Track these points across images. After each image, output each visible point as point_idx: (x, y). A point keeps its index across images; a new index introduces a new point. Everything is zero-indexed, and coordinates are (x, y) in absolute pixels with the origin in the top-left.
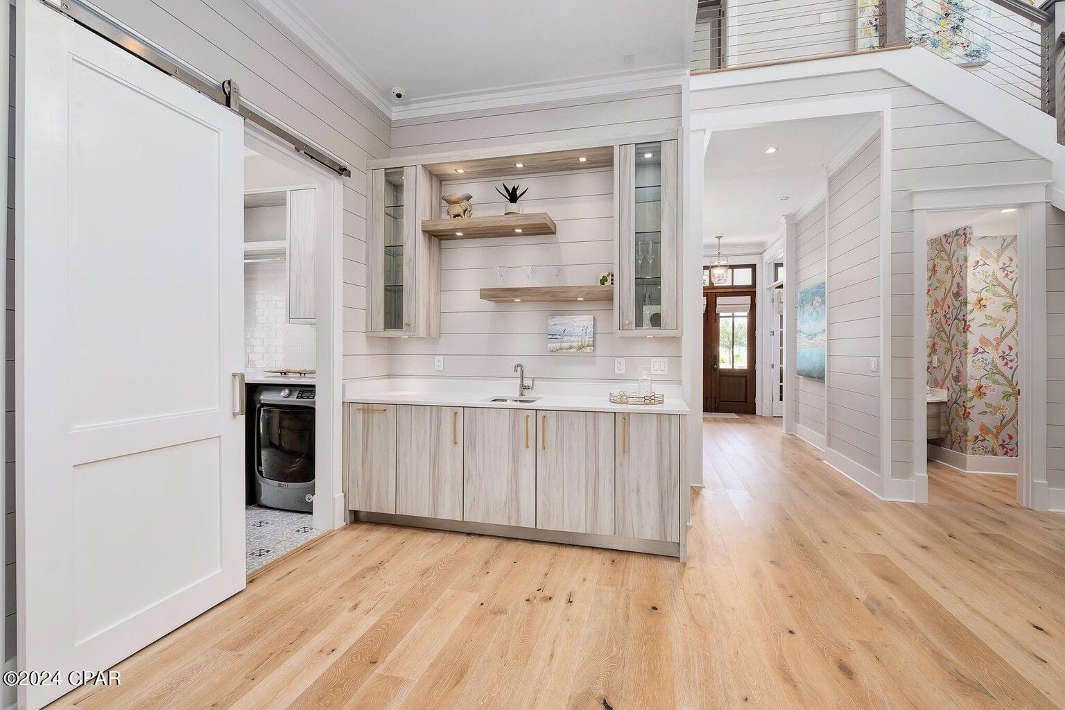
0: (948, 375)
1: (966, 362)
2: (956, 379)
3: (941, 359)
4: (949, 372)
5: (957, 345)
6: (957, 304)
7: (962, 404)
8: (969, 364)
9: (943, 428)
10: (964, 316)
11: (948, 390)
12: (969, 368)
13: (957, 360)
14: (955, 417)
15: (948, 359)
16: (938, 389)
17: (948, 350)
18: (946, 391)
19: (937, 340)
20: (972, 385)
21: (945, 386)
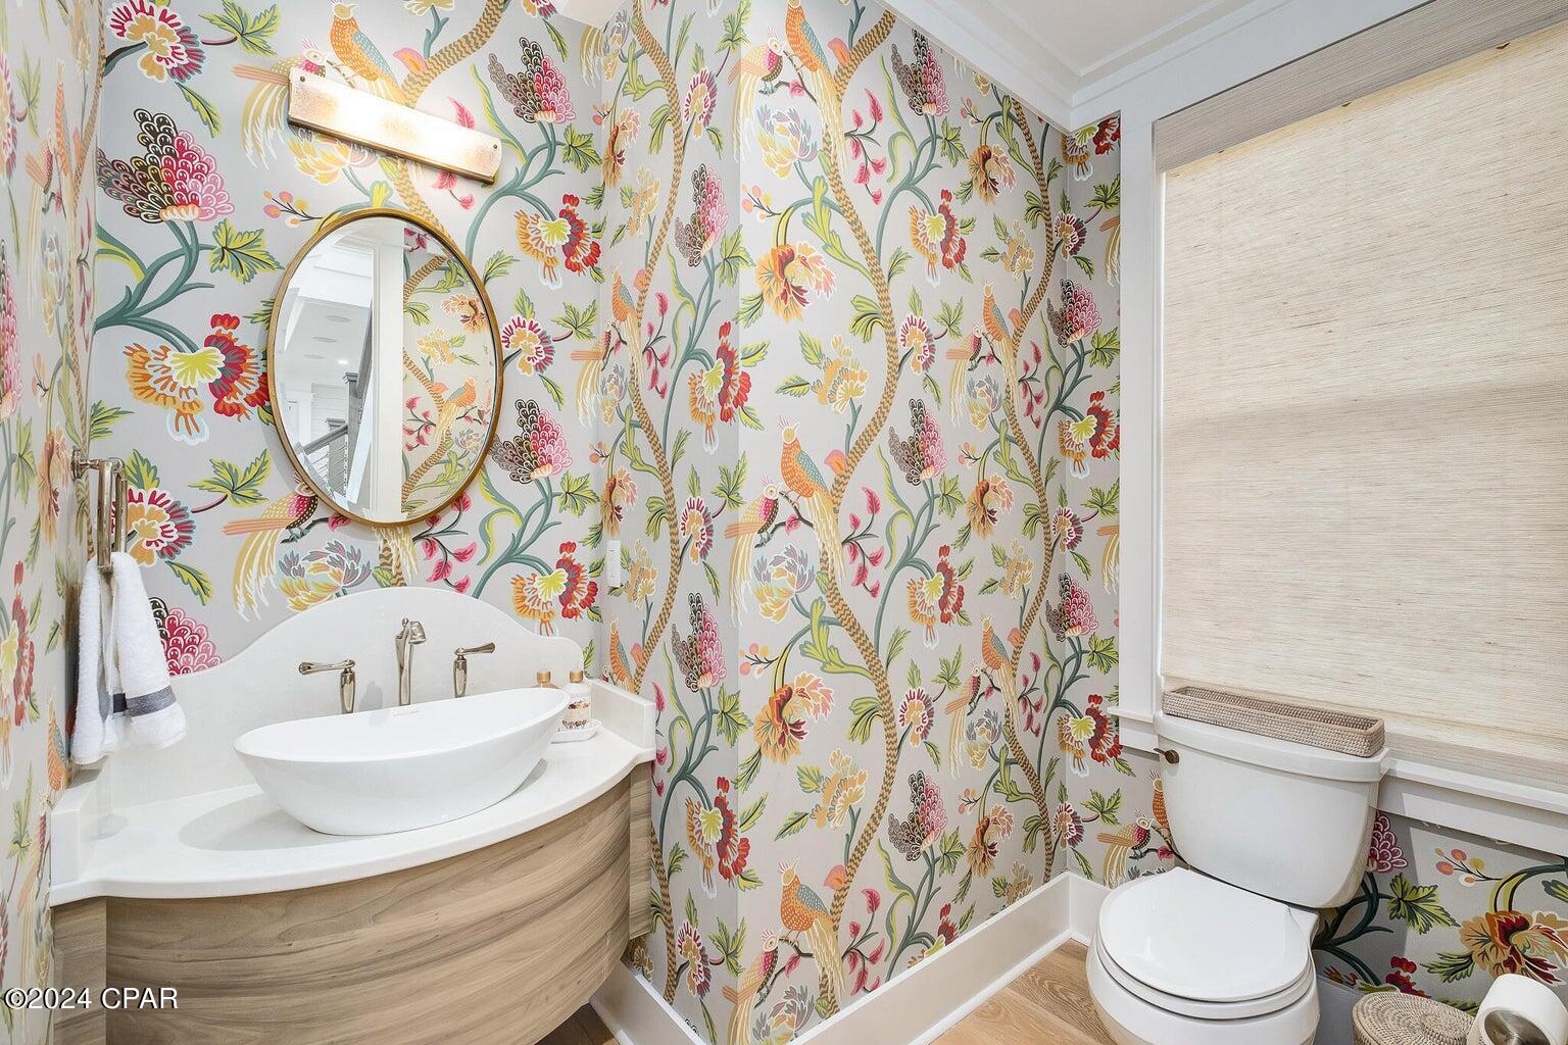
0: (657, 631)
1: (732, 579)
2: (695, 658)
3: (634, 556)
4: (663, 619)
5: (694, 484)
6: (694, 278)
7: (713, 792)
8: (746, 584)
9: (639, 892)
10: (725, 329)
11: (660, 705)
12: (743, 605)
13: (692, 562)
14: (685, 846)
15: (659, 554)
16: (620, 692)
17: (661, 512)
18: (649, 705)
19: (622, 465)
20: (754, 695)
21: (646, 684)
